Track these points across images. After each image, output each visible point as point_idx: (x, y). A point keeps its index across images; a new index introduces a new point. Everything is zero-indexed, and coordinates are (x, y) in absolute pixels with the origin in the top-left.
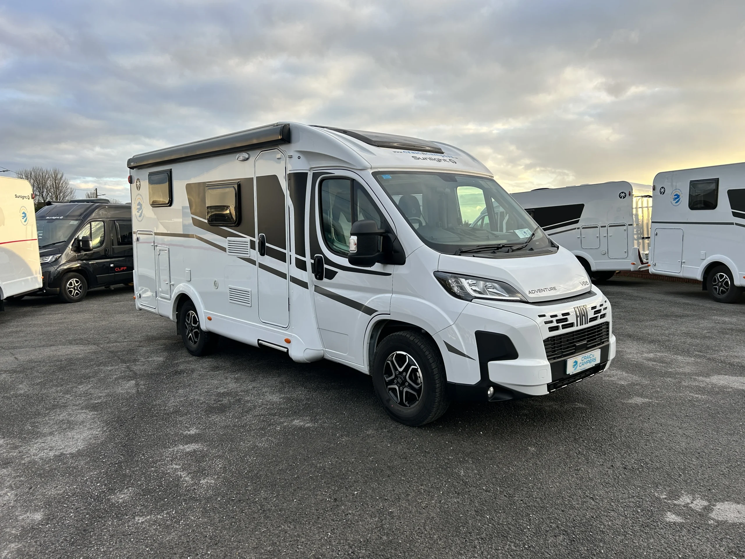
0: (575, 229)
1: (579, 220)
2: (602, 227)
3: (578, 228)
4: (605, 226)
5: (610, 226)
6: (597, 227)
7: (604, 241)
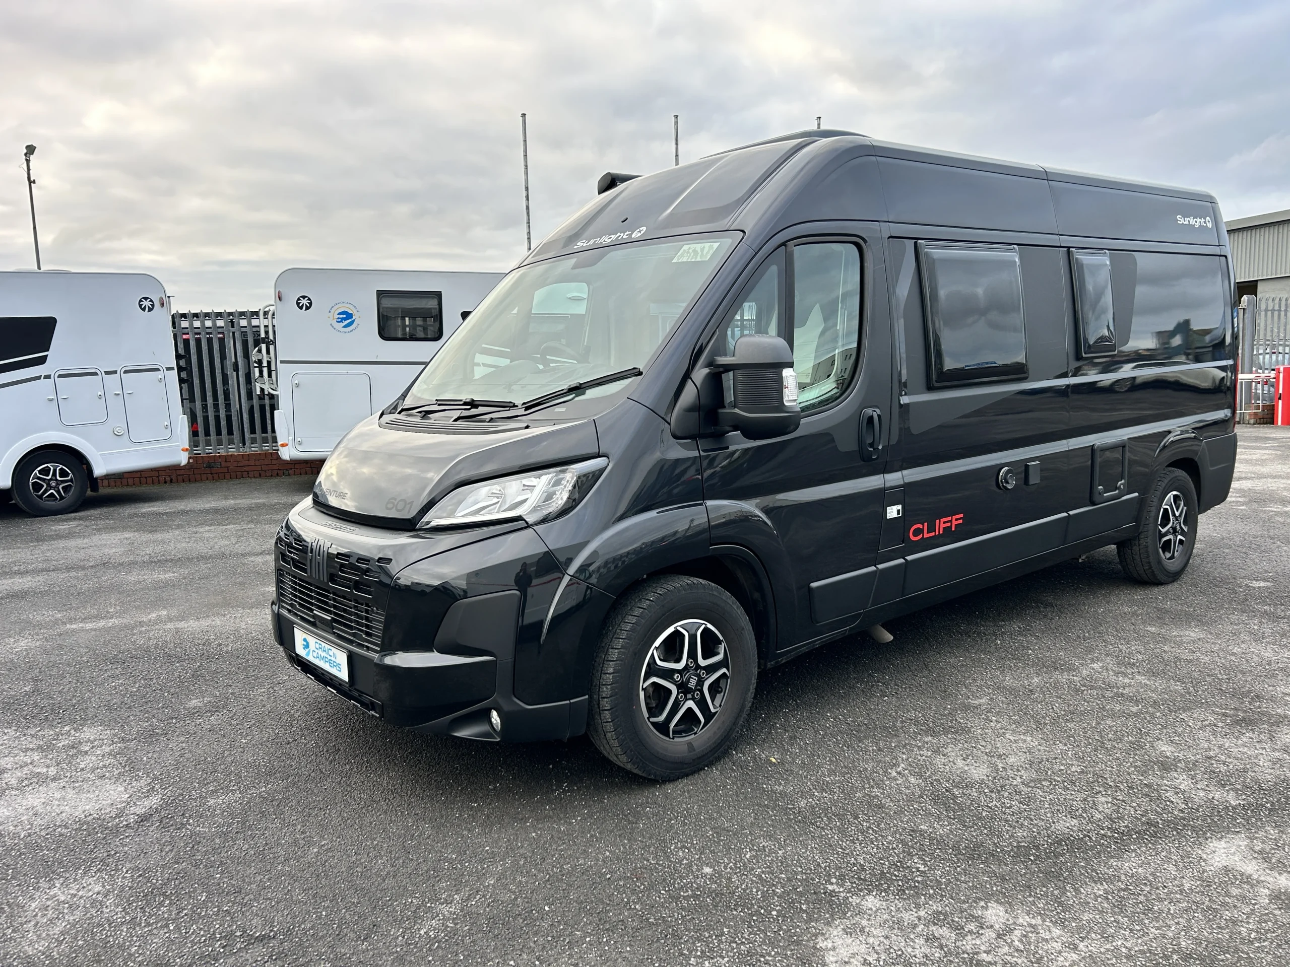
0: (39, 378)
1: (47, 356)
2: (107, 373)
3: (47, 377)
4: (115, 372)
5: (126, 372)
6: (95, 374)
7: (115, 404)
